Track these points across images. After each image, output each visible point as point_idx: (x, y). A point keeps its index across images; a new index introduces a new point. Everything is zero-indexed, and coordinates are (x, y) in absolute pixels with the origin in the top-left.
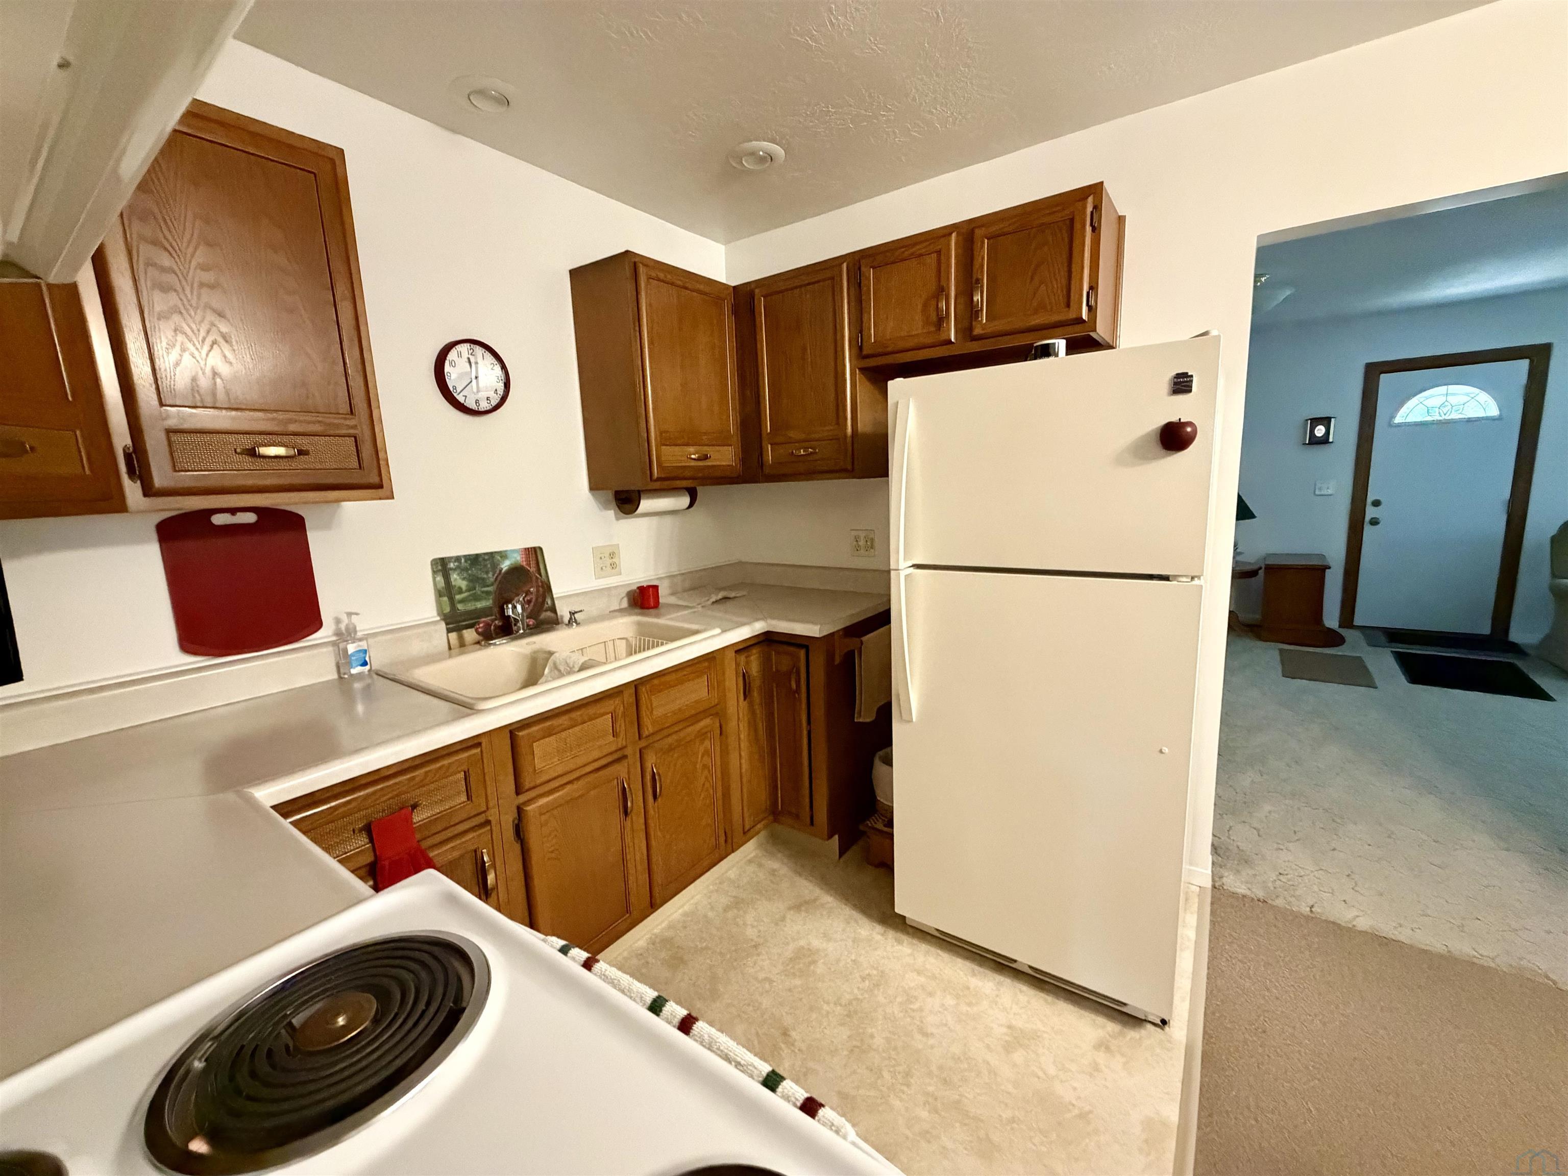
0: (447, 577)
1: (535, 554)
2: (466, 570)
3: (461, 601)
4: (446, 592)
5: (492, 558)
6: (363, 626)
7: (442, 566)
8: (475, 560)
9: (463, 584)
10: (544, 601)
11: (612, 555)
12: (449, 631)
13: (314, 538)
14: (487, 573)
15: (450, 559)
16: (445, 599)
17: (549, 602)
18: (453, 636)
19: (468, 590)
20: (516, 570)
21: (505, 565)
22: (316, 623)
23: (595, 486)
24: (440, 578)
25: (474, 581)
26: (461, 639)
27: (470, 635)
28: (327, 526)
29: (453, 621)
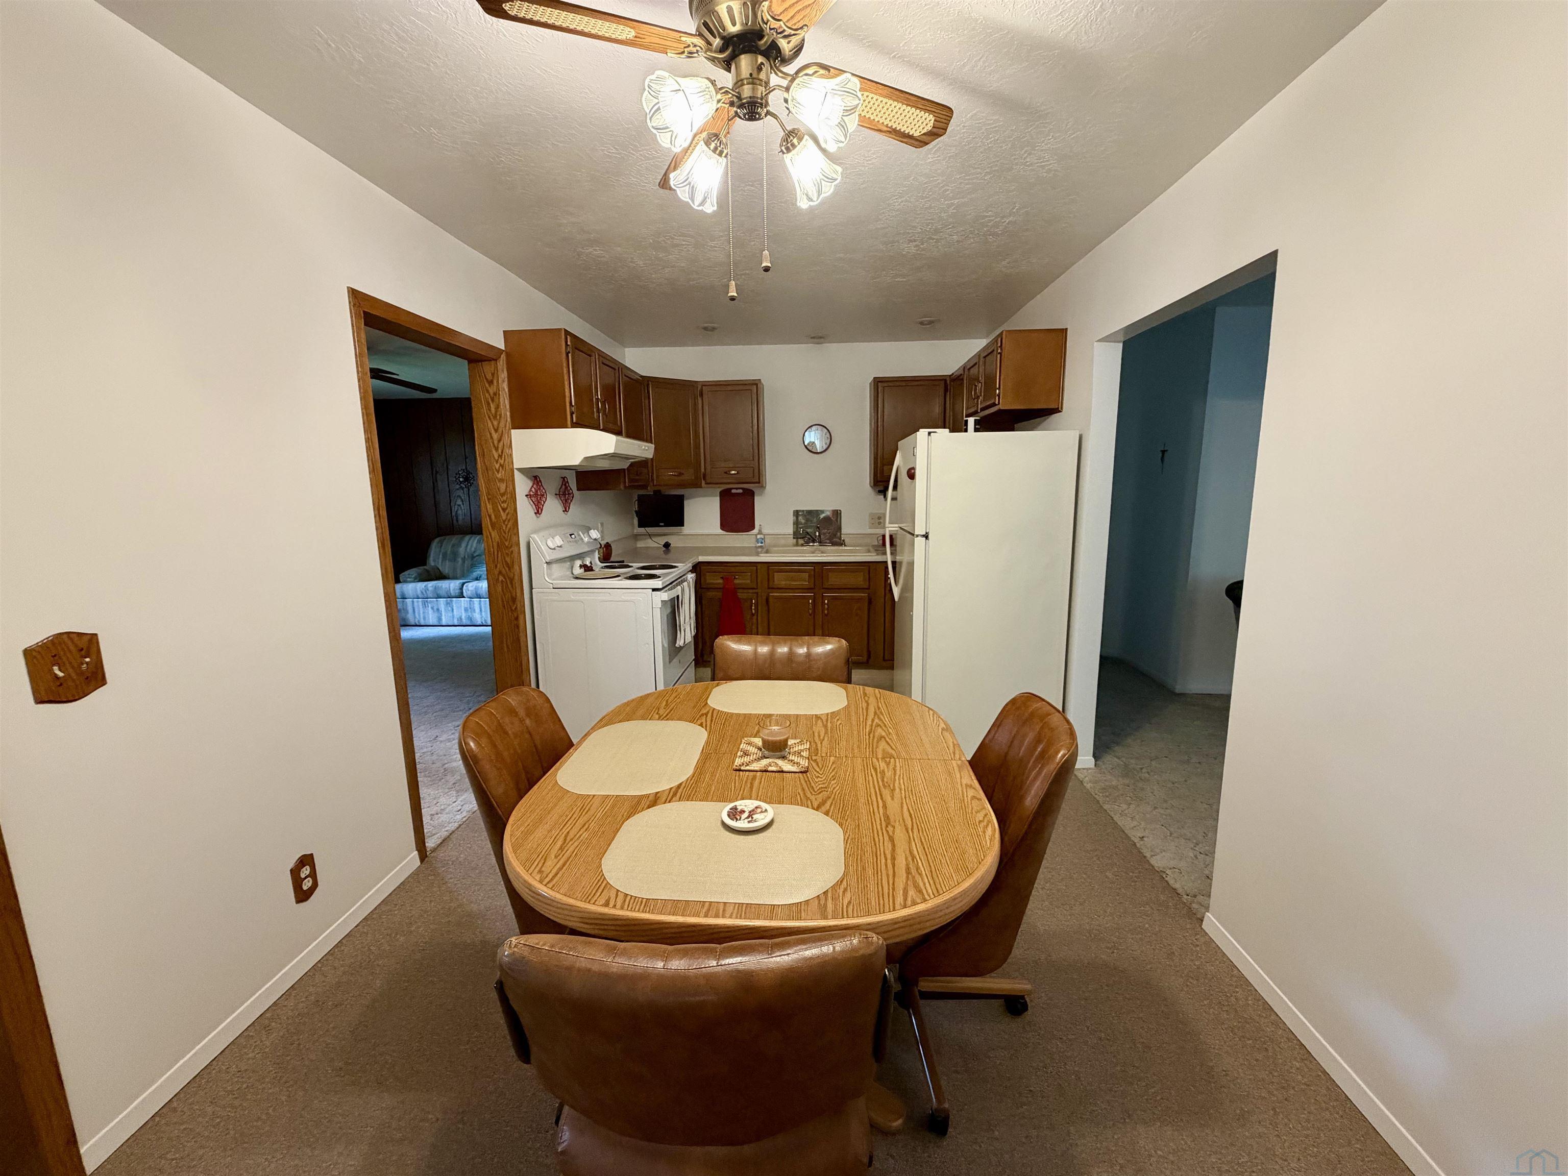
0: (798, 518)
1: (837, 514)
2: (805, 516)
4: (796, 523)
5: (817, 513)
7: (797, 513)
8: (810, 512)
9: (803, 521)
10: (837, 534)
11: (879, 518)
13: (756, 498)
14: (813, 518)
15: (800, 511)
16: (795, 526)
18: (795, 540)
19: (805, 523)
20: (827, 519)
21: (822, 516)
22: (752, 527)
23: (870, 482)
24: (795, 518)
25: (807, 520)
26: (797, 542)
27: (801, 541)
28: (760, 495)
29: (796, 535)
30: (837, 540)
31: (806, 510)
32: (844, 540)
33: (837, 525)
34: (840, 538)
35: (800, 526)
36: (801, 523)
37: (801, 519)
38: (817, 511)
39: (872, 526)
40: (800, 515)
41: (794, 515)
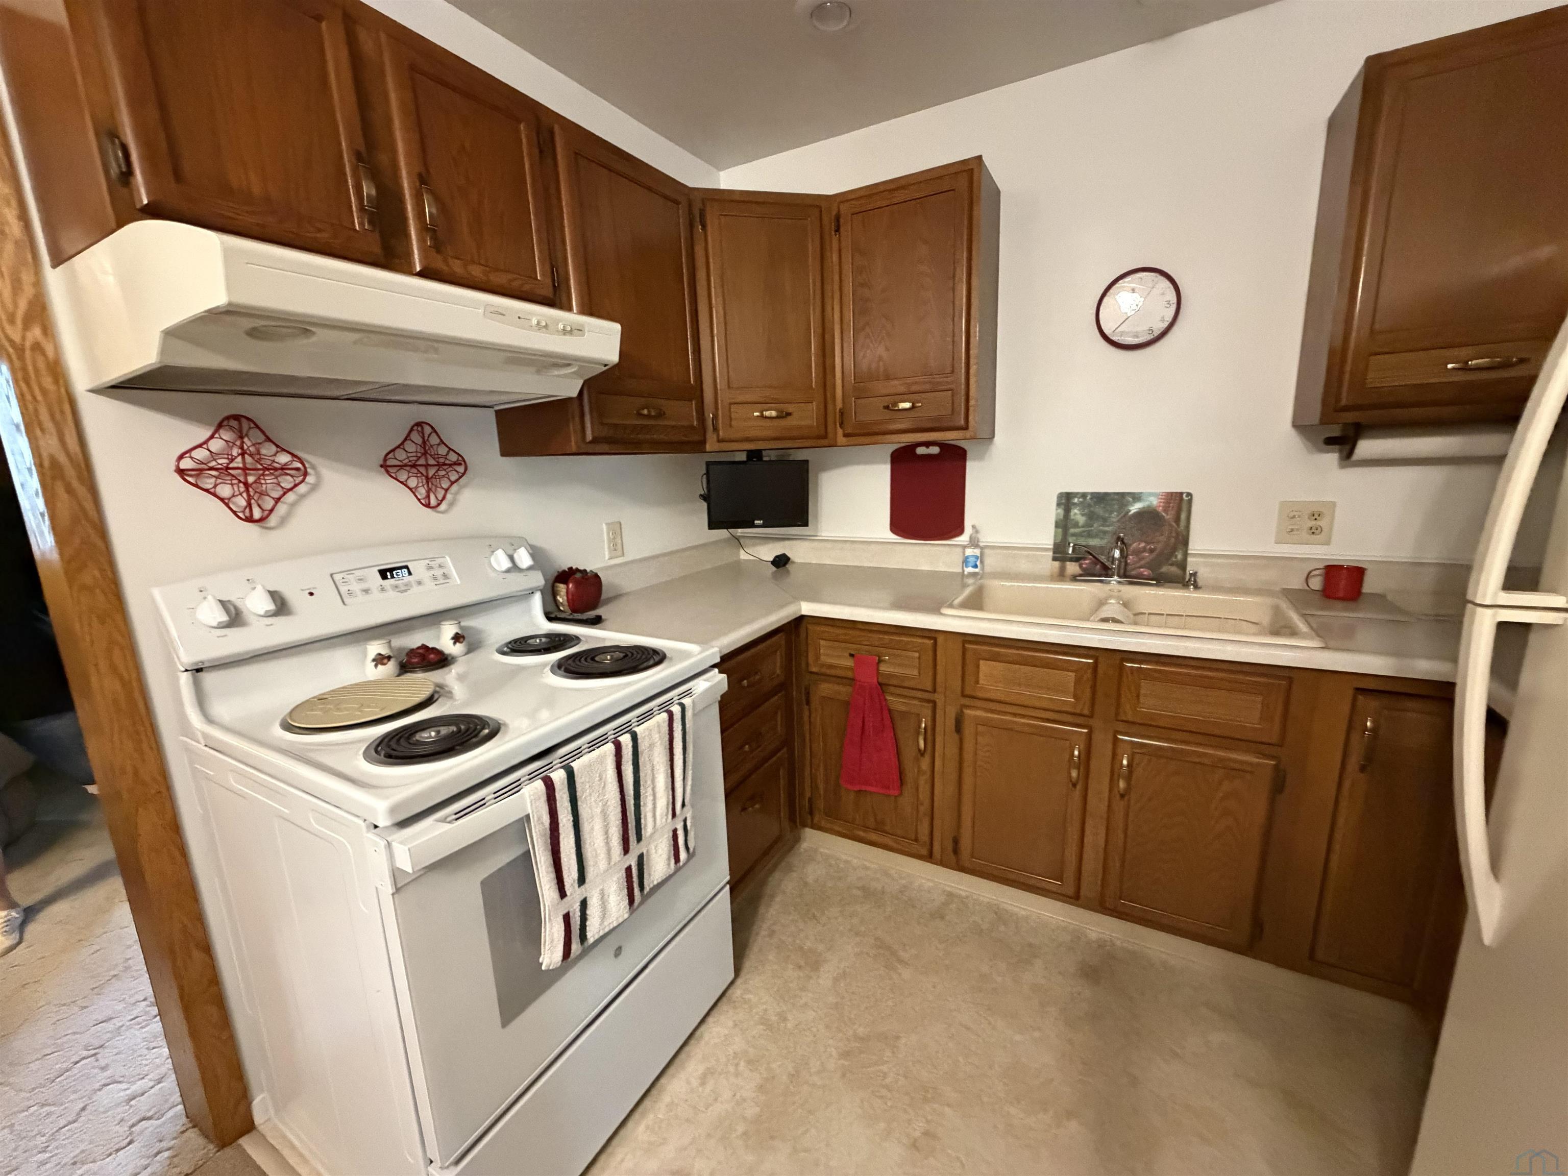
0: (1067, 511)
1: (1180, 501)
2: (1089, 506)
3: (1073, 535)
4: (1063, 525)
5: (1122, 499)
7: (1066, 500)
8: (1101, 498)
9: (1081, 520)
10: (1172, 553)
11: (1316, 515)
14: (1111, 512)
15: (1077, 494)
16: (1060, 530)
17: (1180, 556)
18: (1057, 564)
19: (1086, 525)
20: (1149, 517)
21: (1135, 508)
22: (956, 528)
23: (1296, 421)
24: (1061, 511)
25: (1093, 516)
26: (1062, 569)
27: (1072, 568)
29: (1059, 553)
30: (1174, 569)
31: (1092, 493)
32: (1195, 574)
33: (1178, 534)
34: (1183, 566)
35: (1072, 531)
36: (1076, 525)
37: (1077, 514)
38: (1122, 495)
39: (1288, 533)
40: (1075, 504)
41: (1058, 505)
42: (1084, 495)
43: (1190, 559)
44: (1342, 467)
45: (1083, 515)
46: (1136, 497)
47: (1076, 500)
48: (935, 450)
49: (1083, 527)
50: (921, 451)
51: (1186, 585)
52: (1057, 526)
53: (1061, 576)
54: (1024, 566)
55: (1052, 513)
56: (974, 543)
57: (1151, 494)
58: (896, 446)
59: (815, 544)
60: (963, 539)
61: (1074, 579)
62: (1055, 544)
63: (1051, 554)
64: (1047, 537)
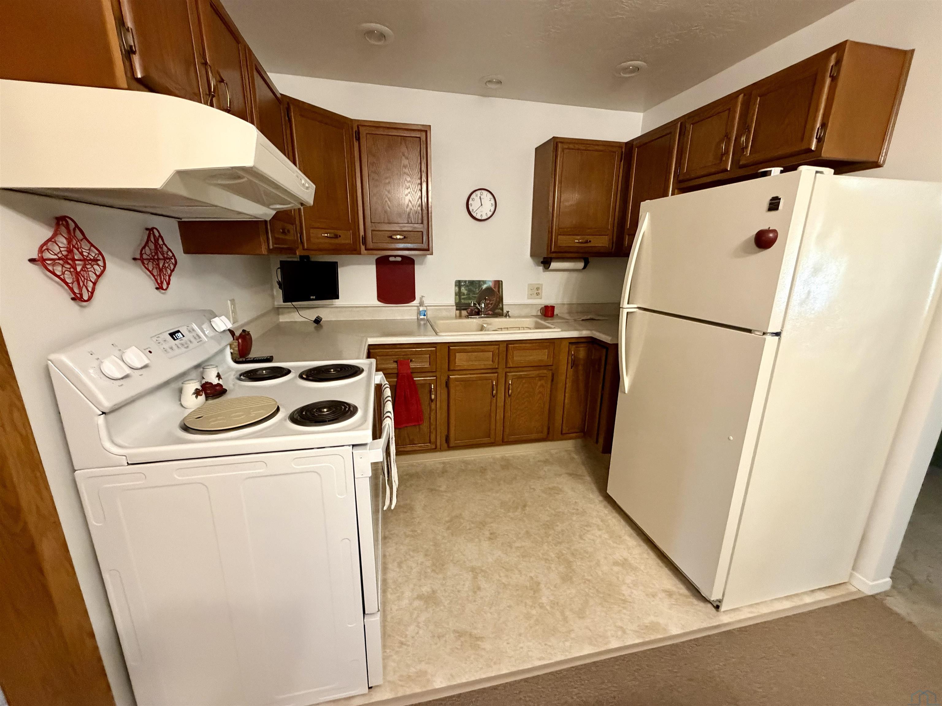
0: (460, 289)
1: (499, 284)
2: (468, 286)
3: (464, 299)
4: (459, 294)
5: (479, 283)
6: (427, 302)
7: (459, 284)
8: (472, 283)
9: (465, 292)
10: (499, 304)
11: (538, 289)
12: (457, 310)
13: (416, 266)
14: (476, 289)
15: (462, 281)
16: (458, 297)
17: (501, 306)
18: (458, 312)
19: (468, 294)
20: (489, 289)
21: (484, 287)
22: (412, 298)
23: (533, 255)
24: (457, 288)
25: (470, 291)
26: (460, 313)
27: (464, 313)
28: (421, 264)
29: (460, 306)
30: (500, 311)
31: (468, 281)
32: (508, 312)
33: (499, 296)
34: (502, 309)
35: (463, 297)
36: (464, 294)
37: (463, 290)
38: (479, 281)
39: (530, 296)
40: (462, 285)
41: (456, 286)
42: (465, 281)
43: (504, 306)
44: (544, 271)
45: (466, 290)
46: (484, 282)
47: (463, 284)
48: (399, 259)
49: (467, 295)
50: (392, 259)
51: (506, 316)
52: (456, 295)
53: (460, 316)
54: (444, 314)
55: (453, 290)
56: (421, 304)
57: (489, 281)
58: (379, 256)
59: (333, 309)
60: (416, 302)
61: (467, 317)
62: (456, 303)
63: (455, 307)
64: (451, 300)
